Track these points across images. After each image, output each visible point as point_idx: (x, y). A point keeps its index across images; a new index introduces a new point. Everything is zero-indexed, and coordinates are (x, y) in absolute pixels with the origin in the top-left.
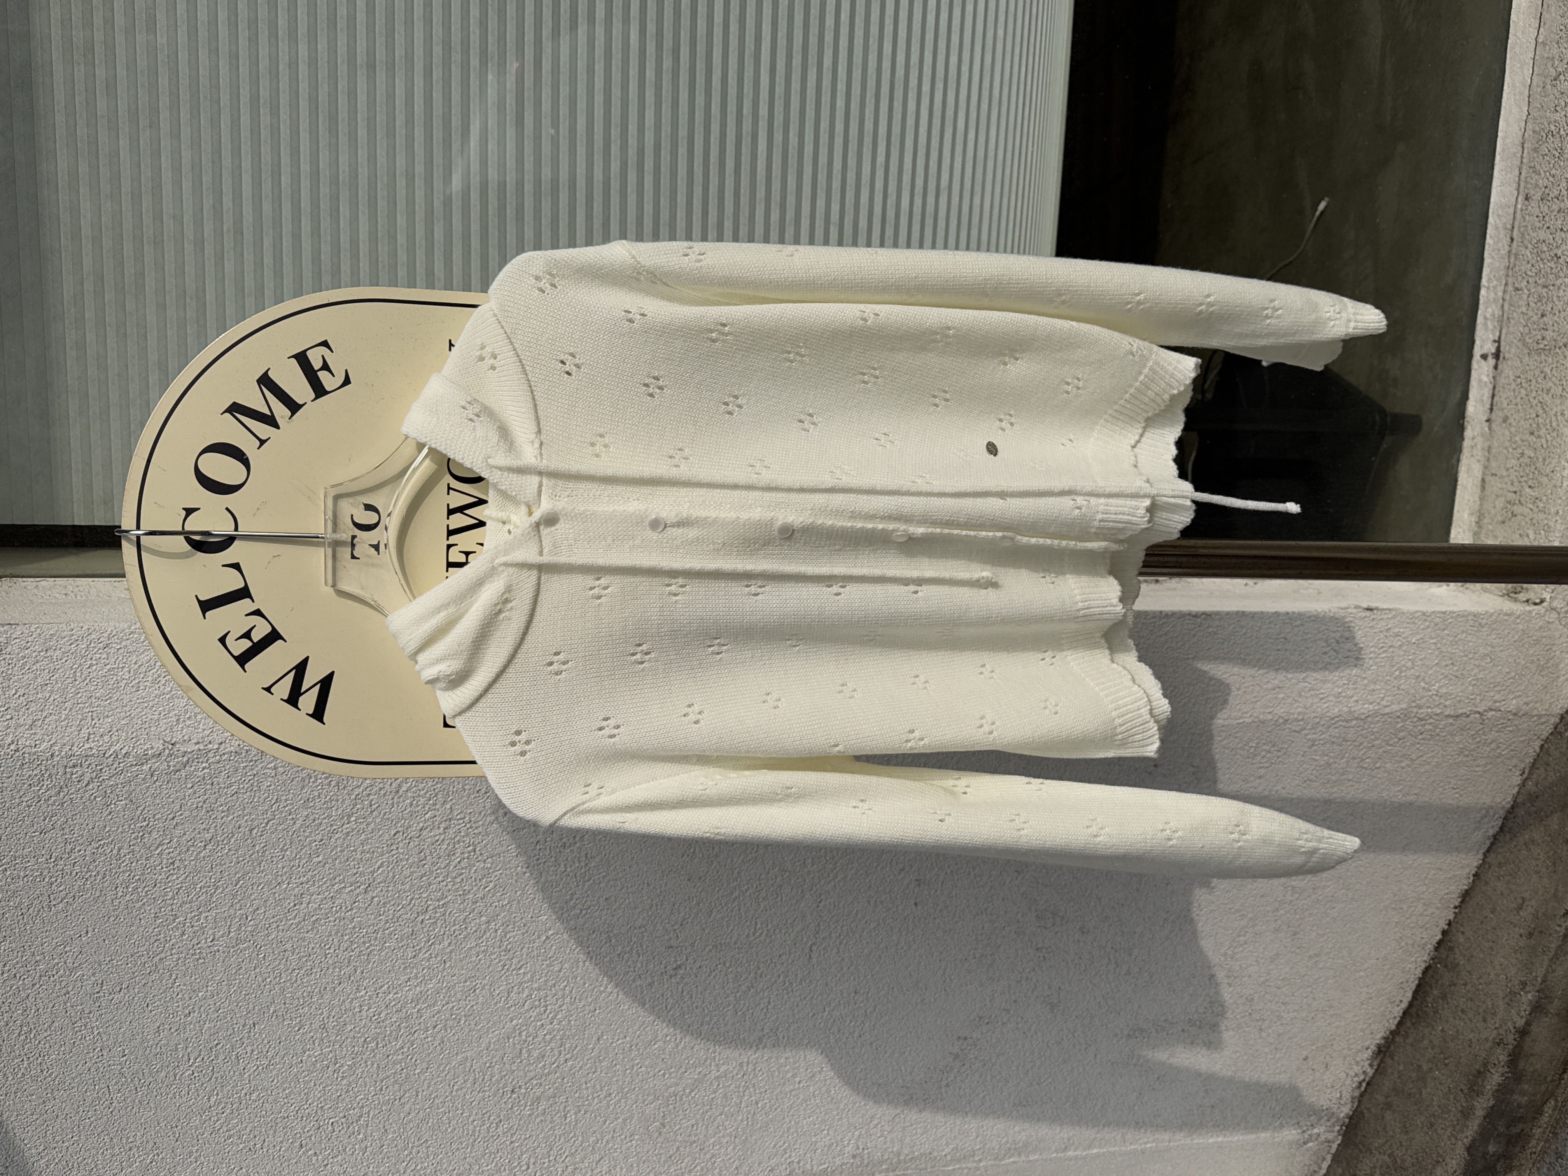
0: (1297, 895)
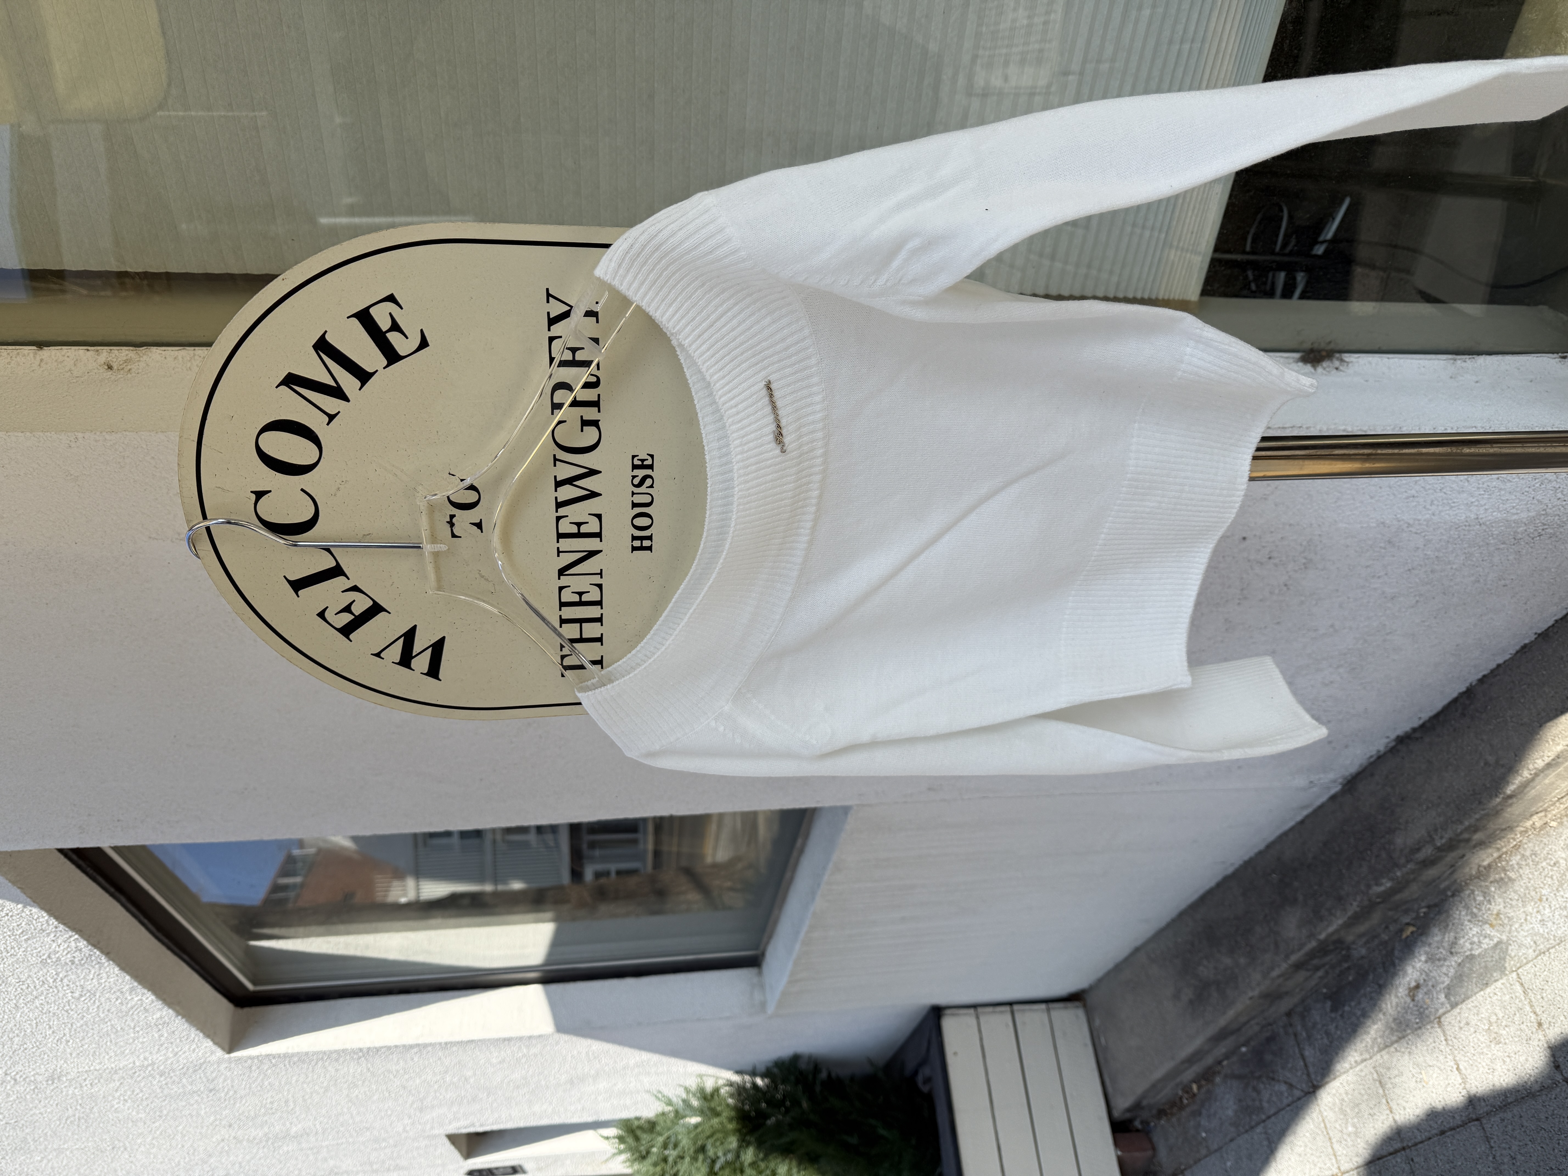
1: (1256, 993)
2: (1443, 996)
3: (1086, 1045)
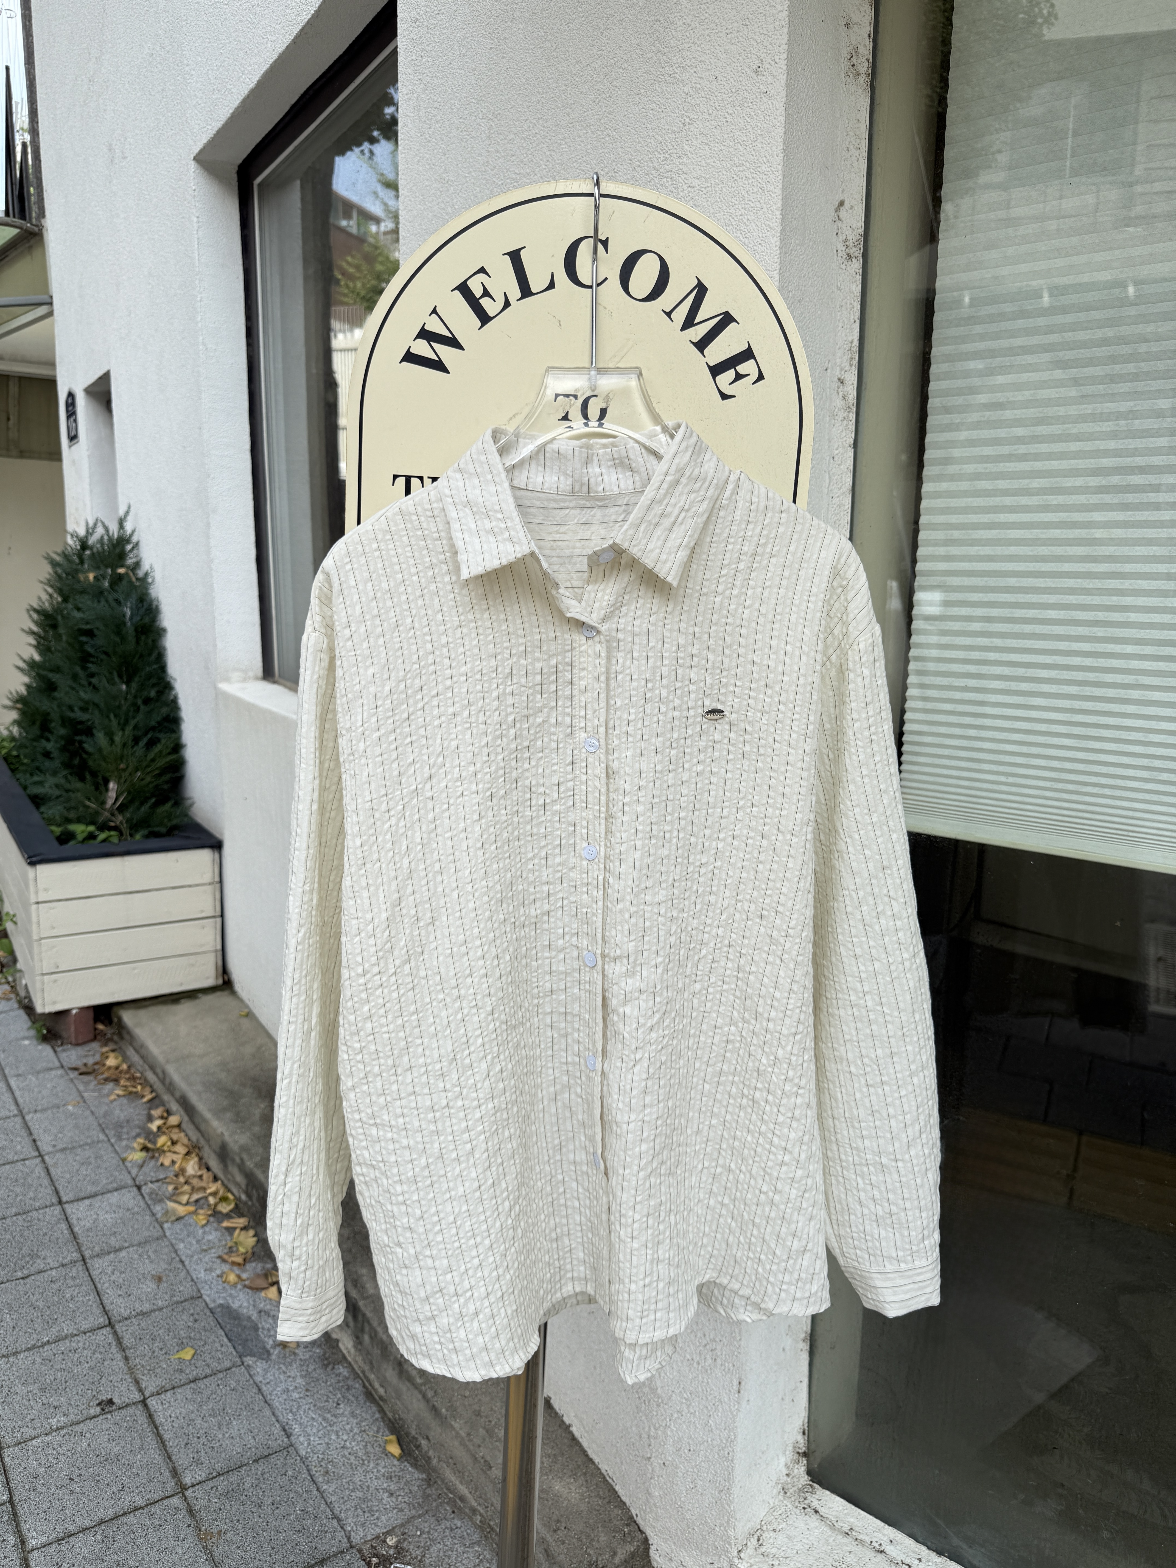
1: (227, 1138)
2: (222, 1302)
3: (181, 984)
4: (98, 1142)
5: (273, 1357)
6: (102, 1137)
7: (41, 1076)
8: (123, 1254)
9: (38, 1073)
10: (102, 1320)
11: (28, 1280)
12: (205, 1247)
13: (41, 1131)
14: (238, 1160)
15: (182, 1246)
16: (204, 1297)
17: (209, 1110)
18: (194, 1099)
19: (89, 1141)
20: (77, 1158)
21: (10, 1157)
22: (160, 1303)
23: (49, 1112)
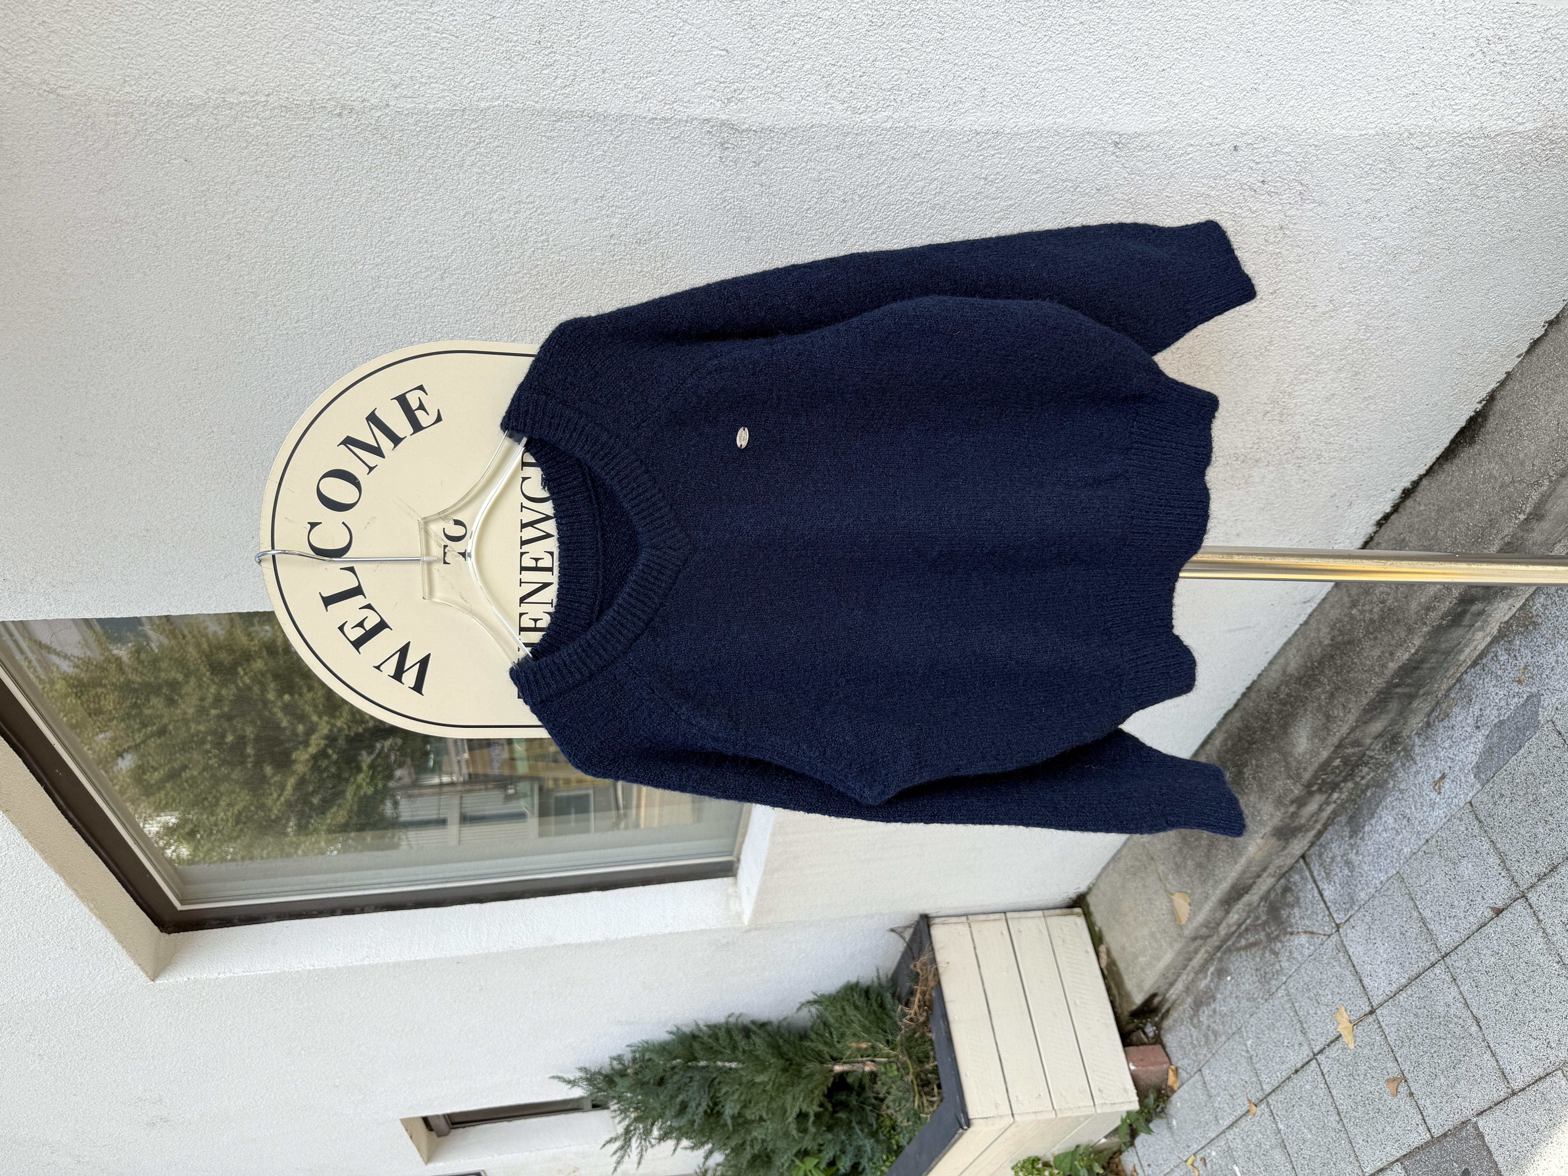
0: (1369, 335)
2: (1472, 776)
4: (1288, 995)
5: (1534, 690)
6: (1282, 992)
7: (1213, 1092)
8: (1427, 914)
9: (1210, 1097)
10: (1519, 906)
11: (1480, 1016)
12: (1405, 822)
13: (1284, 1067)
14: (1292, 809)
15: (1405, 850)
16: (1469, 799)
17: (1236, 863)
18: (1225, 886)
19: (1288, 1006)
20: (1311, 1012)
21: (1322, 1091)
22: (1486, 845)
23: (1257, 1066)
